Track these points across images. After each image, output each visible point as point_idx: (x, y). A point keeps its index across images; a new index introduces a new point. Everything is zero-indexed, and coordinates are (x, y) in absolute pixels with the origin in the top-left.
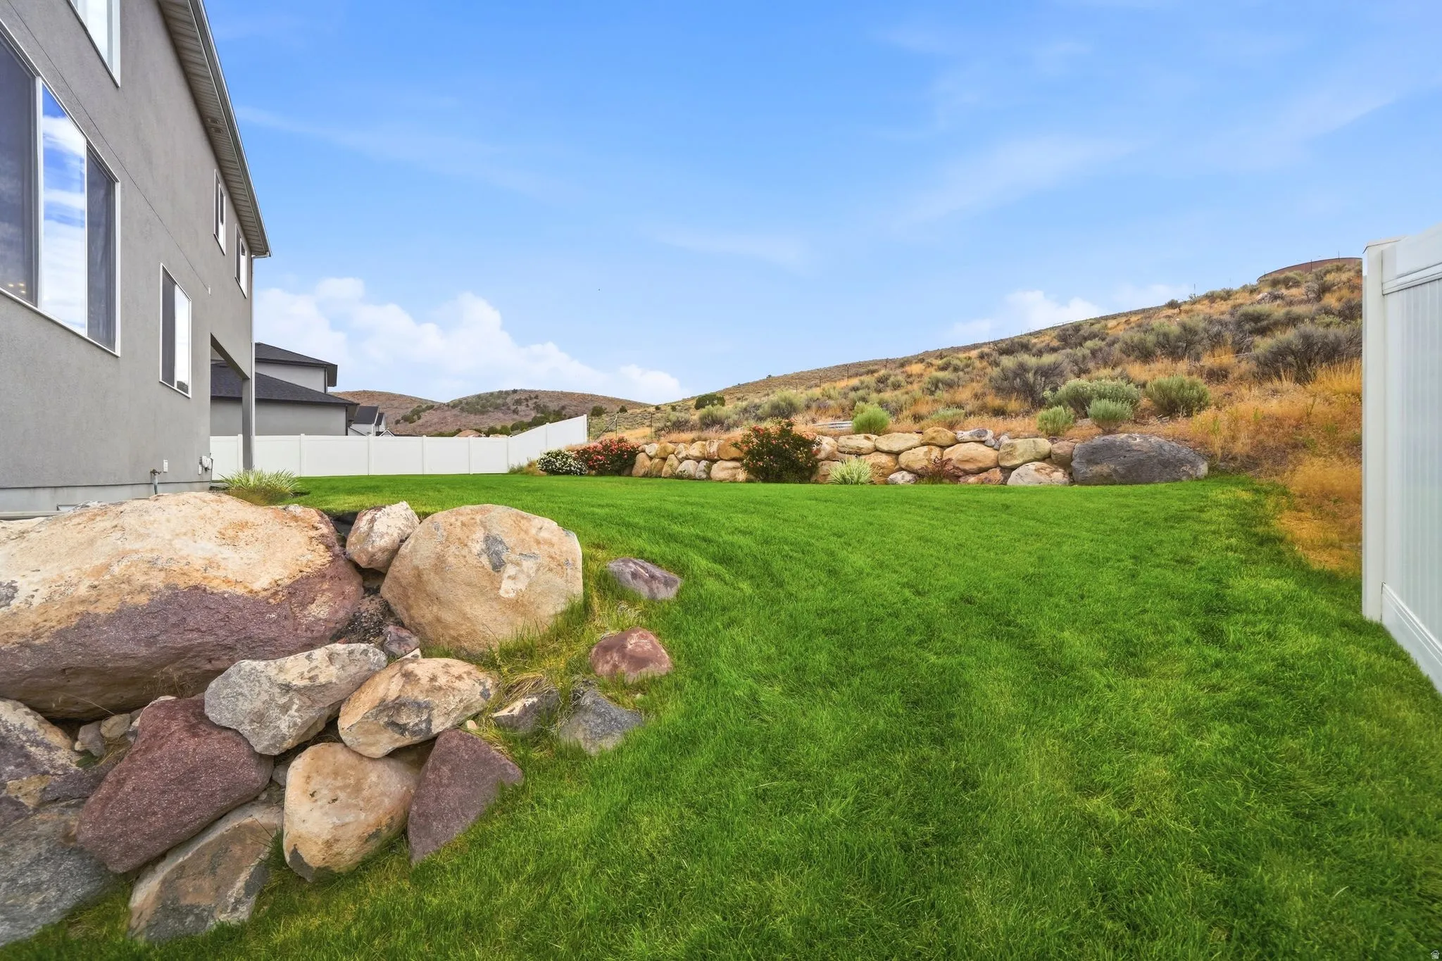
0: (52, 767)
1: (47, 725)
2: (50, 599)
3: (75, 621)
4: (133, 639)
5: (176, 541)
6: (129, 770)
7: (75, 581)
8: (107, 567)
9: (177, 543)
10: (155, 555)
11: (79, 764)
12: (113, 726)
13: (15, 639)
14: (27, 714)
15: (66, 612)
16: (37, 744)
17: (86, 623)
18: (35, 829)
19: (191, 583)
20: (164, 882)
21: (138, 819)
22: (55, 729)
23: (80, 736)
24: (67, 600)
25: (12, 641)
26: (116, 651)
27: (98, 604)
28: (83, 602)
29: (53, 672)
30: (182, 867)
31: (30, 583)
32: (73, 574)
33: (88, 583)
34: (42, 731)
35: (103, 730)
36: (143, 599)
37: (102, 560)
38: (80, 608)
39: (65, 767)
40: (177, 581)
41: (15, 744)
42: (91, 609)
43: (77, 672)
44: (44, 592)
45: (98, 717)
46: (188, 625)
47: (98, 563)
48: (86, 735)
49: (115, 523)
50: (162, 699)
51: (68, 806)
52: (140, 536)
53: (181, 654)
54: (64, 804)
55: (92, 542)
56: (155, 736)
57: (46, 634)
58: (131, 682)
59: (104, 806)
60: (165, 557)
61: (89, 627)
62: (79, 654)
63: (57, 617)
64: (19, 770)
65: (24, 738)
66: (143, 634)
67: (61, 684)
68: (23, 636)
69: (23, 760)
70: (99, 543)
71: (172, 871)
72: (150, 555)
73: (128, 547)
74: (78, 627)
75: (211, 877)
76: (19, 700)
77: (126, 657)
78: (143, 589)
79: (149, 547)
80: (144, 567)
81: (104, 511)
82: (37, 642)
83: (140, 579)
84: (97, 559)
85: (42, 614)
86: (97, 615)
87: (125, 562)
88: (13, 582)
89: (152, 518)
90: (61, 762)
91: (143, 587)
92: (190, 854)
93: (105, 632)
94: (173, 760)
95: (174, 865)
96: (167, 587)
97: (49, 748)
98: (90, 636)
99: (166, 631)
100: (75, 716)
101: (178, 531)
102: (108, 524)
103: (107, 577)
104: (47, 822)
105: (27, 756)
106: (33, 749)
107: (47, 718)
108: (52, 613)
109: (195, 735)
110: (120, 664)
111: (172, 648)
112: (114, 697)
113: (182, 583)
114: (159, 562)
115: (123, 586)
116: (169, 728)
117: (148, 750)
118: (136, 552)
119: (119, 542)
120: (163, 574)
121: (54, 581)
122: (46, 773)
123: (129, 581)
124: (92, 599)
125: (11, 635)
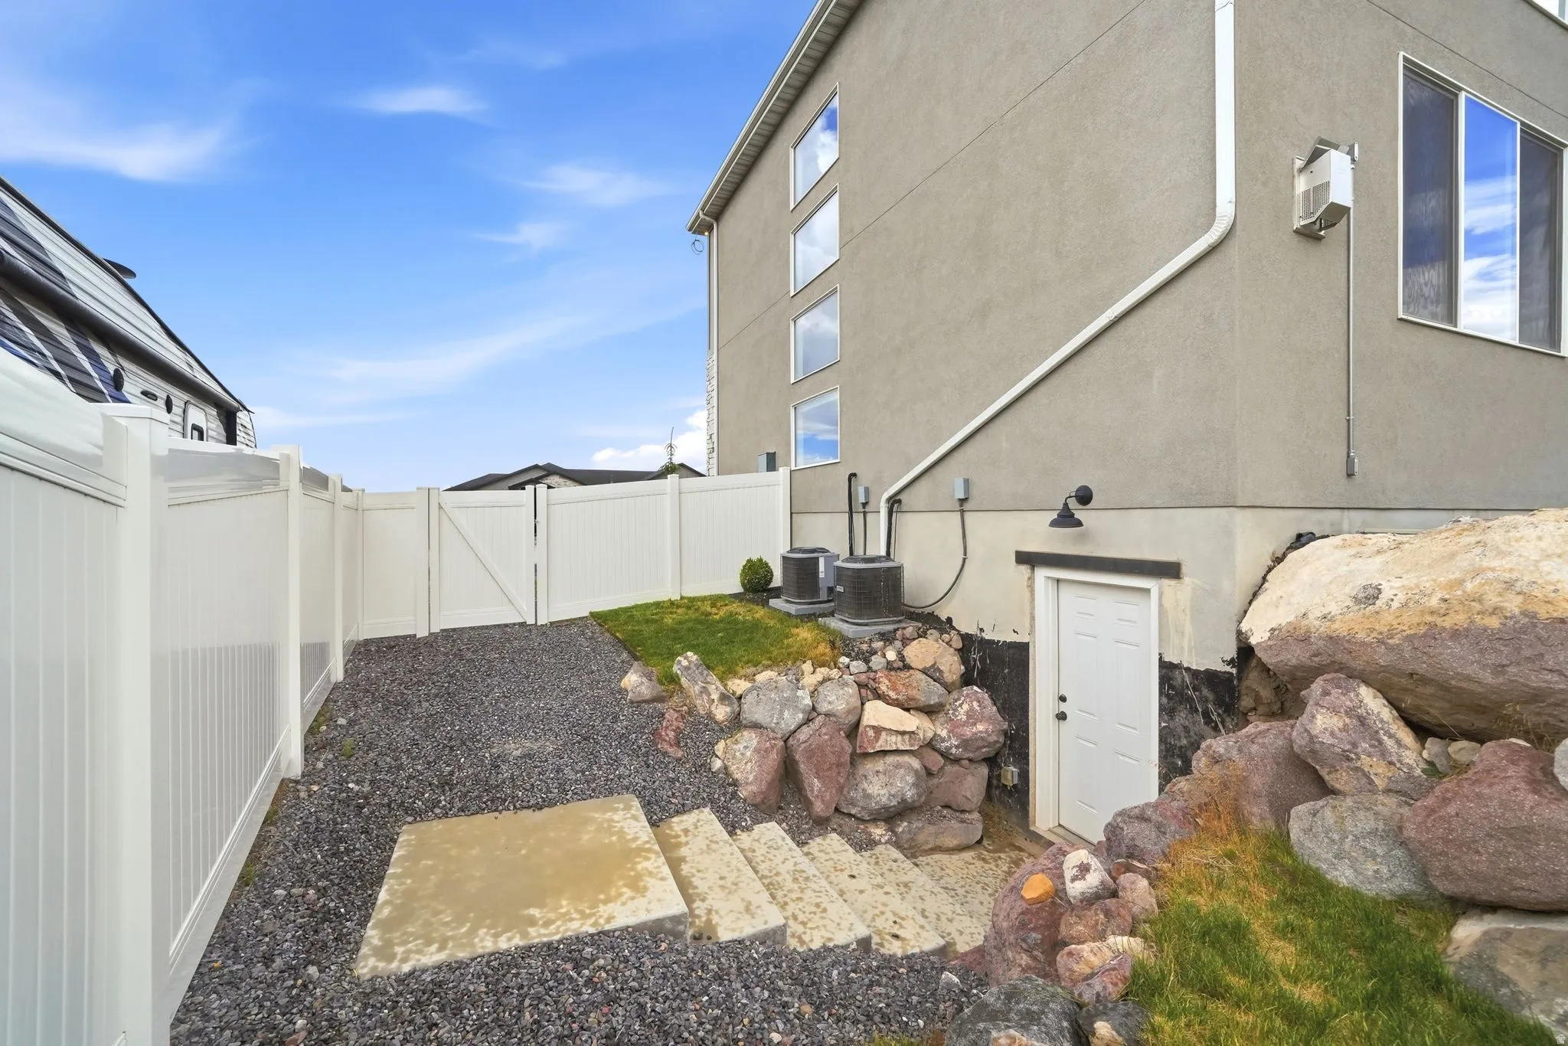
0: (1400, 761)
1: (1401, 723)
2: (1405, 605)
3: (1423, 629)
4: (1478, 662)
5: (1545, 563)
6: (1456, 794)
7: (1428, 592)
8: (1461, 582)
9: (1546, 566)
10: (1514, 576)
11: (1423, 771)
12: (1461, 749)
13: (1374, 634)
14: (1385, 706)
15: (1416, 620)
16: (1391, 736)
17: (1433, 633)
18: (1376, 805)
19: (1555, 615)
20: (1486, 933)
21: (1460, 847)
22: (1407, 729)
23: (1427, 745)
24: (1420, 608)
25: (1373, 635)
26: (1459, 670)
27: (1446, 618)
28: (1432, 613)
29: (1400, 673)
30: (1508, 933)
31: (1392, 588)
32: (1428, 585)
33: (1440, 596)
34: (1395, 727)
35: (1450, 750)
36: (1494, 623)
37: (1457, 575)
38: (1429, 618)
39: (1410, 768)
40: (1537, 609)
41: (1372, 727)
42: (1439, 621)
43: (1424, 681)
44: (1401, 597)
45: (1446, 735)
46: (1546, 662)
47: (1452, 577)
48: (1433, 746)
49: (1479, 538)
50: (1514, 740)
51: (1406, 802)
52: (1501, 554)
53: (1536, 697)
54: (1403, 799)
55: (1453, 556)
56: (1488, 772)
57: (1399, 636)
58: (1481, 710)
59: (1428, 816)
60: (1526, 579)
61: (1435, 639)
62: (1425, 663)
63: (1409, 623)
64: (1372, 750)
65: (1380, 726)
66: (1492, 659)
67: (1410, 687)
68: (1381, 633)
69: (1376, 744)
70: (1458, 558)
71: (1498, 929)
72: (1508, 575)
73: (1485, 564)
74: (1425, 635)
75: (1539, 966)
76: (1379, 691)
77: (1468, 679)
78: (1496, 610)
79: (1509, 566)
80: (1501, 586)
81: (1472, 527)
82: (1390, 641)
83: (1492, 600)
84: (1453, 573)
85: (1397, 617)
86: (1444, 629)
87: (1478, 581)
88: (1380, 584)
89: (1518, 535)
90: (1407, 761)
91: (1495, 609)
92: (1522, 927)
93: (1449, 647)
94: (1503, 804)
95: (1503, 925)
96: (1524, 613)
97: (1398, 742)
98: (1435, 647)
99: (1518, 664)
100: (1427, 726)
101: (1550, 552)
102: (1473, 540)
103: (1459, 593)
104: (1386, 806)
105: (1380, 742)
106: (1385, 738)
107: (1400, 716)
108: (1405, 619)
109: (1535, 792)
110: (1464, 685)
111: (1523, 685)
112: (1466, 720)
113: (1543, 612)
114: (1518, 585)
115: (1473, 604)
116: (1505, 770)
117: (1478, 782)
118: (1493, 570)
119: (1478, 559)
120: (1520, 598)
121: (1411, 589)
122: (1391, 763)
123: (1480, 600)
124: (1442, 612)
125: (1372, 630)
